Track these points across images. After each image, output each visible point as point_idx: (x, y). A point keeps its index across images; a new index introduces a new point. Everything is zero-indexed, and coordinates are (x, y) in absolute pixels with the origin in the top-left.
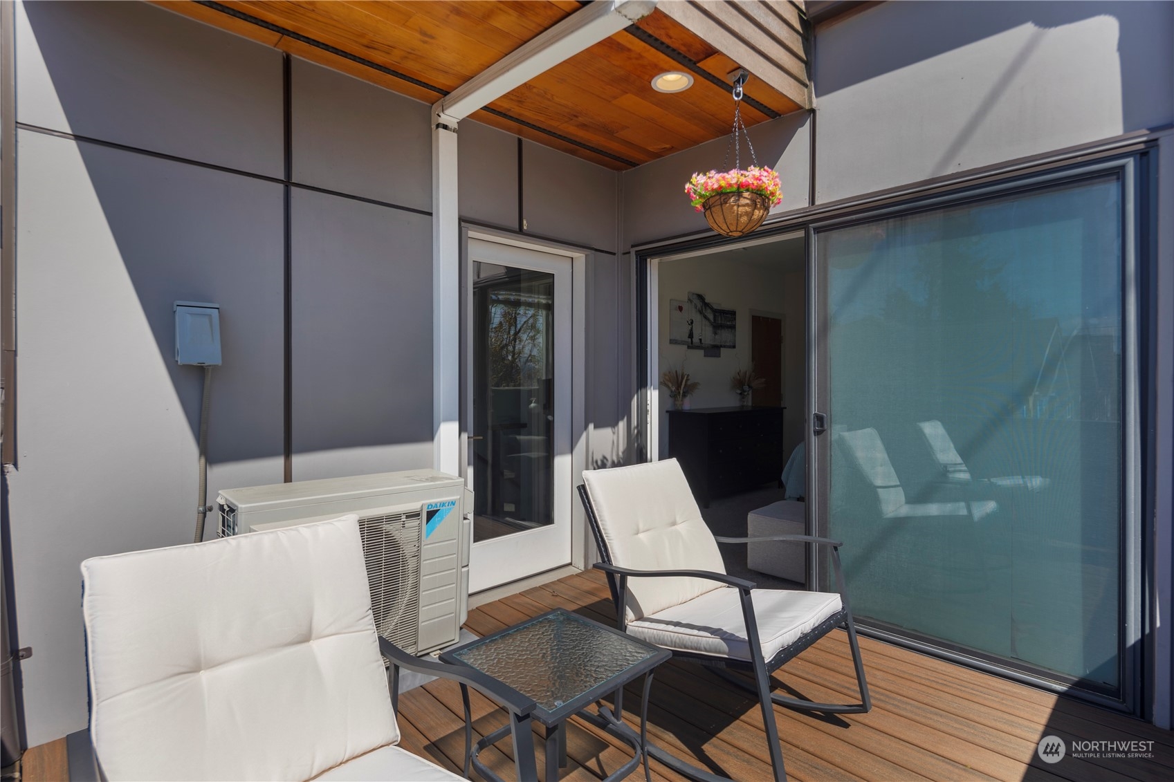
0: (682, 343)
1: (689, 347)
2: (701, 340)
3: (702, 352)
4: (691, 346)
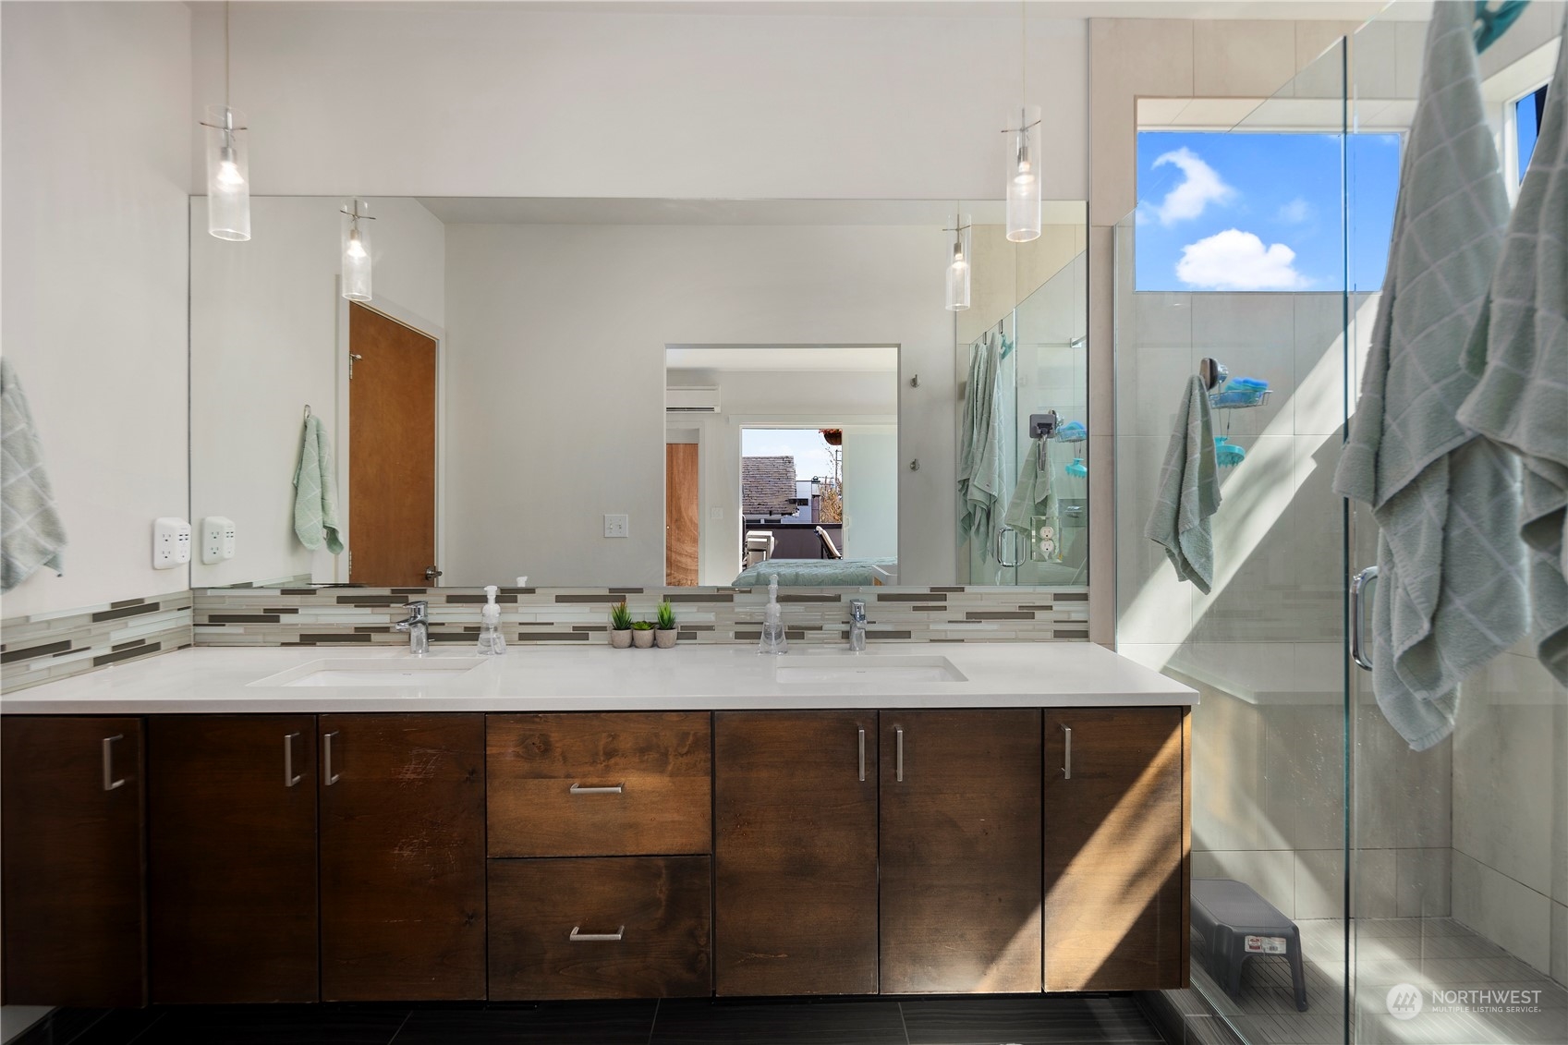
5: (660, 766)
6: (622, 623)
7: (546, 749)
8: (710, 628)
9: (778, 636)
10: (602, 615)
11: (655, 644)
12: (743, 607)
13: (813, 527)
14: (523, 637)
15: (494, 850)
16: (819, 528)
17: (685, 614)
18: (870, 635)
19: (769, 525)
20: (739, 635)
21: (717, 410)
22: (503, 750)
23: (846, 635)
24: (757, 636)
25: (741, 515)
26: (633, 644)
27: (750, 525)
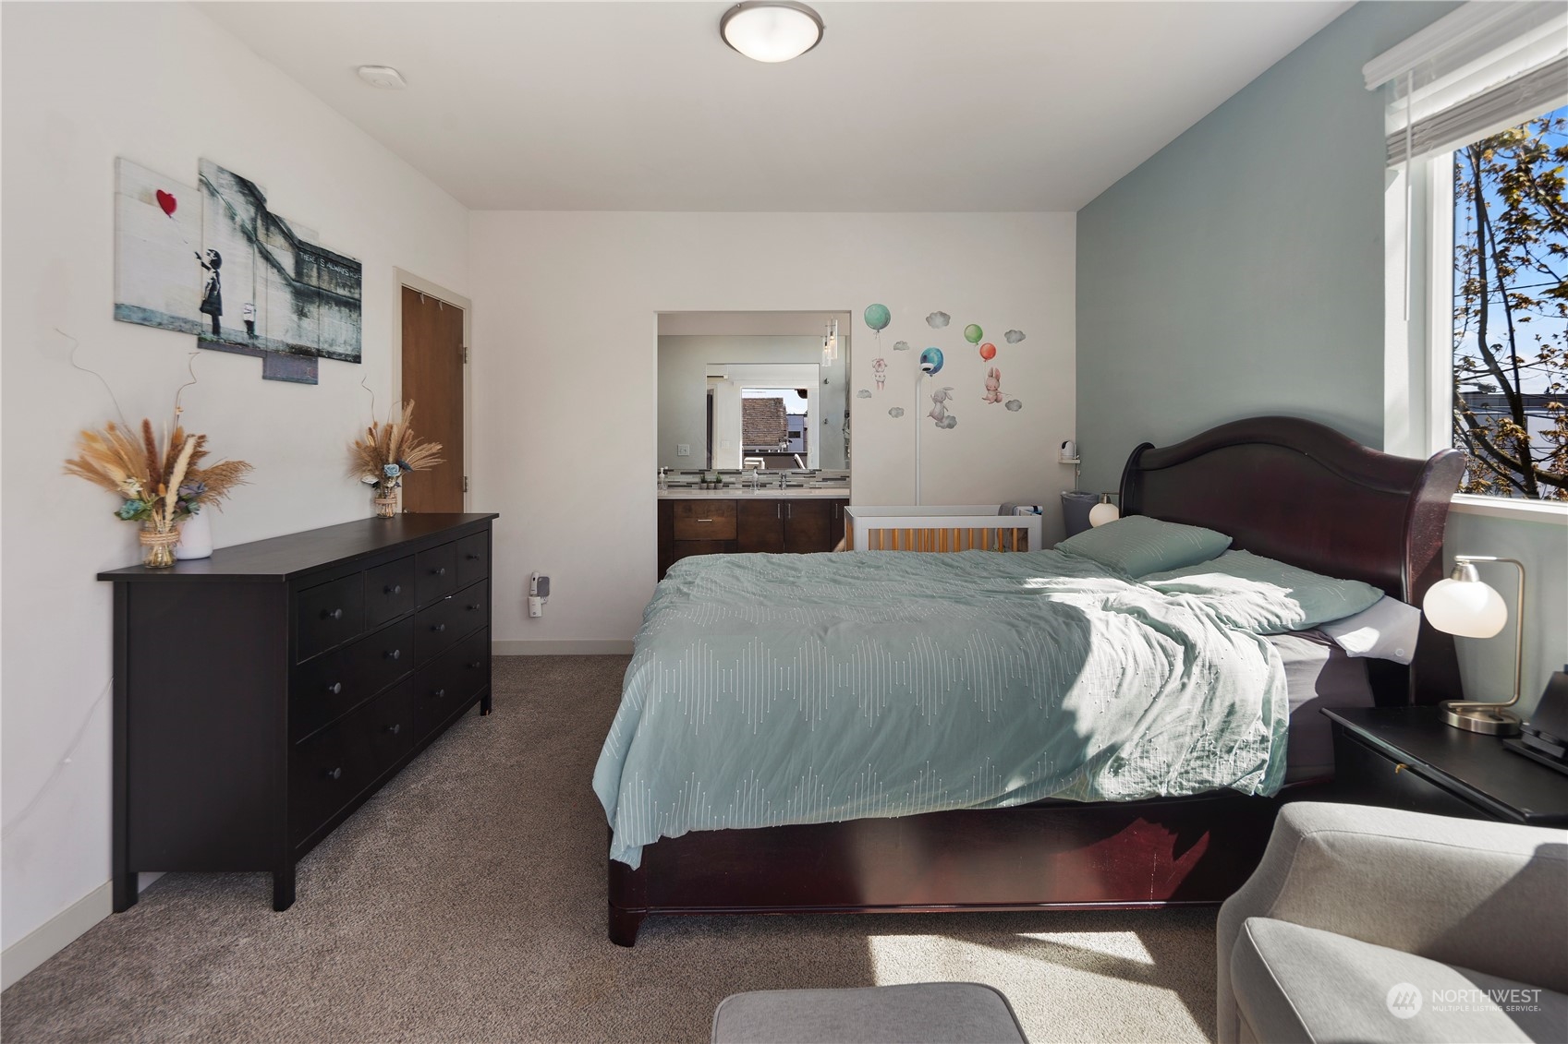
0: (177, 325)
1: (202, 343)
2: (250, 325)
3: (255, 364)
4: (213, 341)
5: (722, 515)
6: (703, 481)
7: (690, 510)
8: (733, 483)
9: (757, 486)
10: (697, 479)
11: (715, 488)
12: (745, 476)
13: (793, 454)
14: (669, 486)
15: (676, 538)
16: (797, 456)
17: (725, 478)
18: (788, 486)
19: (763, 454)
20: (743, 486)
21: (725, 377)
22: (678, 510)
23: (780, 486)
24: (749, 486)
25: (741, 447)
26: (708, 488)
27: (746, 454)
